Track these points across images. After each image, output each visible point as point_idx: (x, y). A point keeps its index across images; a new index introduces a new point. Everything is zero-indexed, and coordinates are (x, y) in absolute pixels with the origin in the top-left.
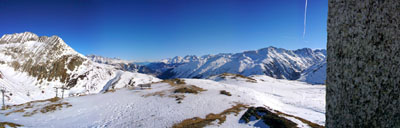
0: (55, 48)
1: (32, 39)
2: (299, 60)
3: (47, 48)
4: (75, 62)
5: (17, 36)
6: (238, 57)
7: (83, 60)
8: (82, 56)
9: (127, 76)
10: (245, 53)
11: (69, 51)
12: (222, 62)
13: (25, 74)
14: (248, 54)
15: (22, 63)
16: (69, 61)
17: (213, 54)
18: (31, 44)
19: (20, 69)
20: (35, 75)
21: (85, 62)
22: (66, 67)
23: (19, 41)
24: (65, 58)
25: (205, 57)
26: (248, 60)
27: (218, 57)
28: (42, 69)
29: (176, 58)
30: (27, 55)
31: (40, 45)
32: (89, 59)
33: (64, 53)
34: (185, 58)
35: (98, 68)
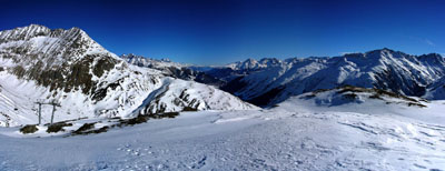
0: (75, 45)
1: (41, 34)
2: (424, 70)
3: (63, 45)
4: (104, 65)
5: (19, 31)
6: (337, 63)
7: (116, 62)
8: (114, 56)
9: (178, 85)
10: (346, 56)
12: (314, 68)
13: (33, 82)
14: (350, 57)
15: (27, 68)
16: (94, 64)
17: (302, 58)
18: (39, 40)
19: (26, 77)
20: (46, 85)
21: (119, 65)
22: (91, 72)
23: (22, 37)
24: (90, 59)
25: (289, 61)
26: (352, 67)
27: (308, 62)
28: (57, 74)
29: (249, 60)
30: (35, 57)
31: (54, 41)
32: (123, 61)
33: (88, 52)
34: (261, 62)
35: (136, 73)
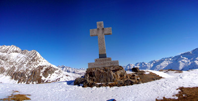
0: (33, 60)
1: (17, 52)
3: (27, 59)
4: (48, 71)
5: (5, 47)
6: (177, 59)
7: (55, 69)
8: (54, 66)
10: (182, 55)
11: (44, 62)
12: (165, 64)
13: (9, 77)
14: (184, 55)
15: (6, 69)
16: (43, 71)
17: (157, 60)
18: (15, 55)
19: (5, 73)
20: (16, 79)
21: (57, 71)
22: (41, 75)
23: (6, 51)
24: (41, 68)
25: (151, 62)
27: (161, 61)
28: (22, 75)
29: (129, 65)
30: (11, 63)
31: (22, 57)
32: (60, 69)
33: (40, 64)
34: (136, 65)
35: (67, 76)
